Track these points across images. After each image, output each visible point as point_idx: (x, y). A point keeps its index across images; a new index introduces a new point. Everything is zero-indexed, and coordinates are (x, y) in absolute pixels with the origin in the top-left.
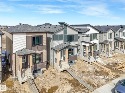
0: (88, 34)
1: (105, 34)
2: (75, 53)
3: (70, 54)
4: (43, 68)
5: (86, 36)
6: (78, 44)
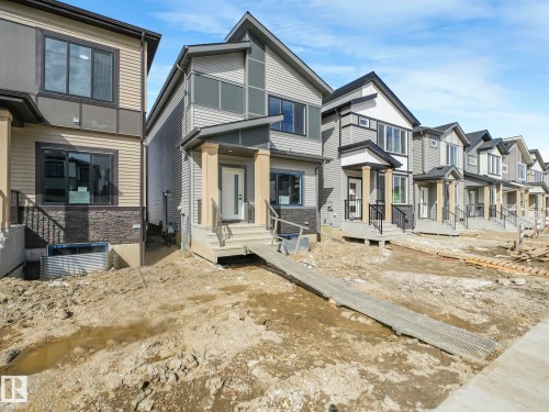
0: (370, 119)
1: (434, 143)
2: (310, 198)
3: (285, 200)
4: (121, 243)
5: (360, 124)
6: (321, 154)
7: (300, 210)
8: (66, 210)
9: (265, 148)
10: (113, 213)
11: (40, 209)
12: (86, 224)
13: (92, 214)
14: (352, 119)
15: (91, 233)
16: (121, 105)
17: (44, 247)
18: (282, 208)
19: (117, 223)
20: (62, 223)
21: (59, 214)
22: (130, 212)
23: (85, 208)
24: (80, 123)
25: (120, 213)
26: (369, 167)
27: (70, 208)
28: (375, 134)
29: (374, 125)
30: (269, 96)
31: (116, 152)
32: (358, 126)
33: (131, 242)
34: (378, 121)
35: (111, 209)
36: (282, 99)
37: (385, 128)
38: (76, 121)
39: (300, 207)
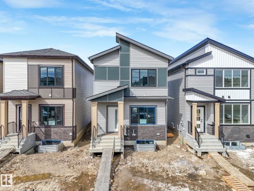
3: (143, 121)
4: (65, 140)
5: (197, 74)
6: (167, 95)
7: (154, 127)
9: (121, 100)
10: (62, 128)
13: (55, 129)
14: (190, 72)
16: (65, 87)
17: (41, 141)
19: (64, 132)
22: (69, 128)
24: (51, 96)
25: (65, 129)
28: (213, 77)
29: (211, 72)
30: (132, 69)
31: (64, 105)
32: (196, 75)
33: (69, 140)
34: (214, 69)
35: (62, 127)
36: (140, 69)
37: (224, 71)
38: (50, 95)
39: (154, 125)
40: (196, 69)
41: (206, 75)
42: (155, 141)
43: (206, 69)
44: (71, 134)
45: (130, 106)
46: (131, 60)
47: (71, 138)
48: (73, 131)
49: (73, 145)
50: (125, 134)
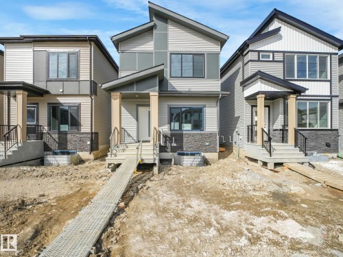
2: (211, 126)
3: (188, 127)
4: (82, 151)
5: (261, 59)
6: (219, 90)
7: (202, 134)
8: (59, 134)
9: (154, 91)
10: (78, 135)
11: (49, 134)
12: (66, 141)
13: (69, 136)
14: (251, 56)
15: (69, 146)
16: (81, 79)
17: (50, 151)
18: (184, 132)
19: (80, 140)
20: (57, 140)
21: (56, 136)
22: (86, 135)
23: (66, 133)
24: (63, 91)
25: (81, 136)
26: (264, 96)
27: (60, 133)
28: (282, 64)
29: (279, 57)
30: (171, 54)
31: (80, 104)
32: (259, 61)
33: (86, 151)
34: (284, 52)
35: (77, 133)
36: (182, 54)
37: (296, 57)
38: (61, 90)
39: (202, 132)
40: (259, 52)
41: (273, 61)
42: (203, 154)
43: (273, 52)
44: (89, 143)
45: (168, 105)
46: (170, 41)
47: (89, 148)
48: (92, 139)
49: (92, 157)
50: (162, 144)
